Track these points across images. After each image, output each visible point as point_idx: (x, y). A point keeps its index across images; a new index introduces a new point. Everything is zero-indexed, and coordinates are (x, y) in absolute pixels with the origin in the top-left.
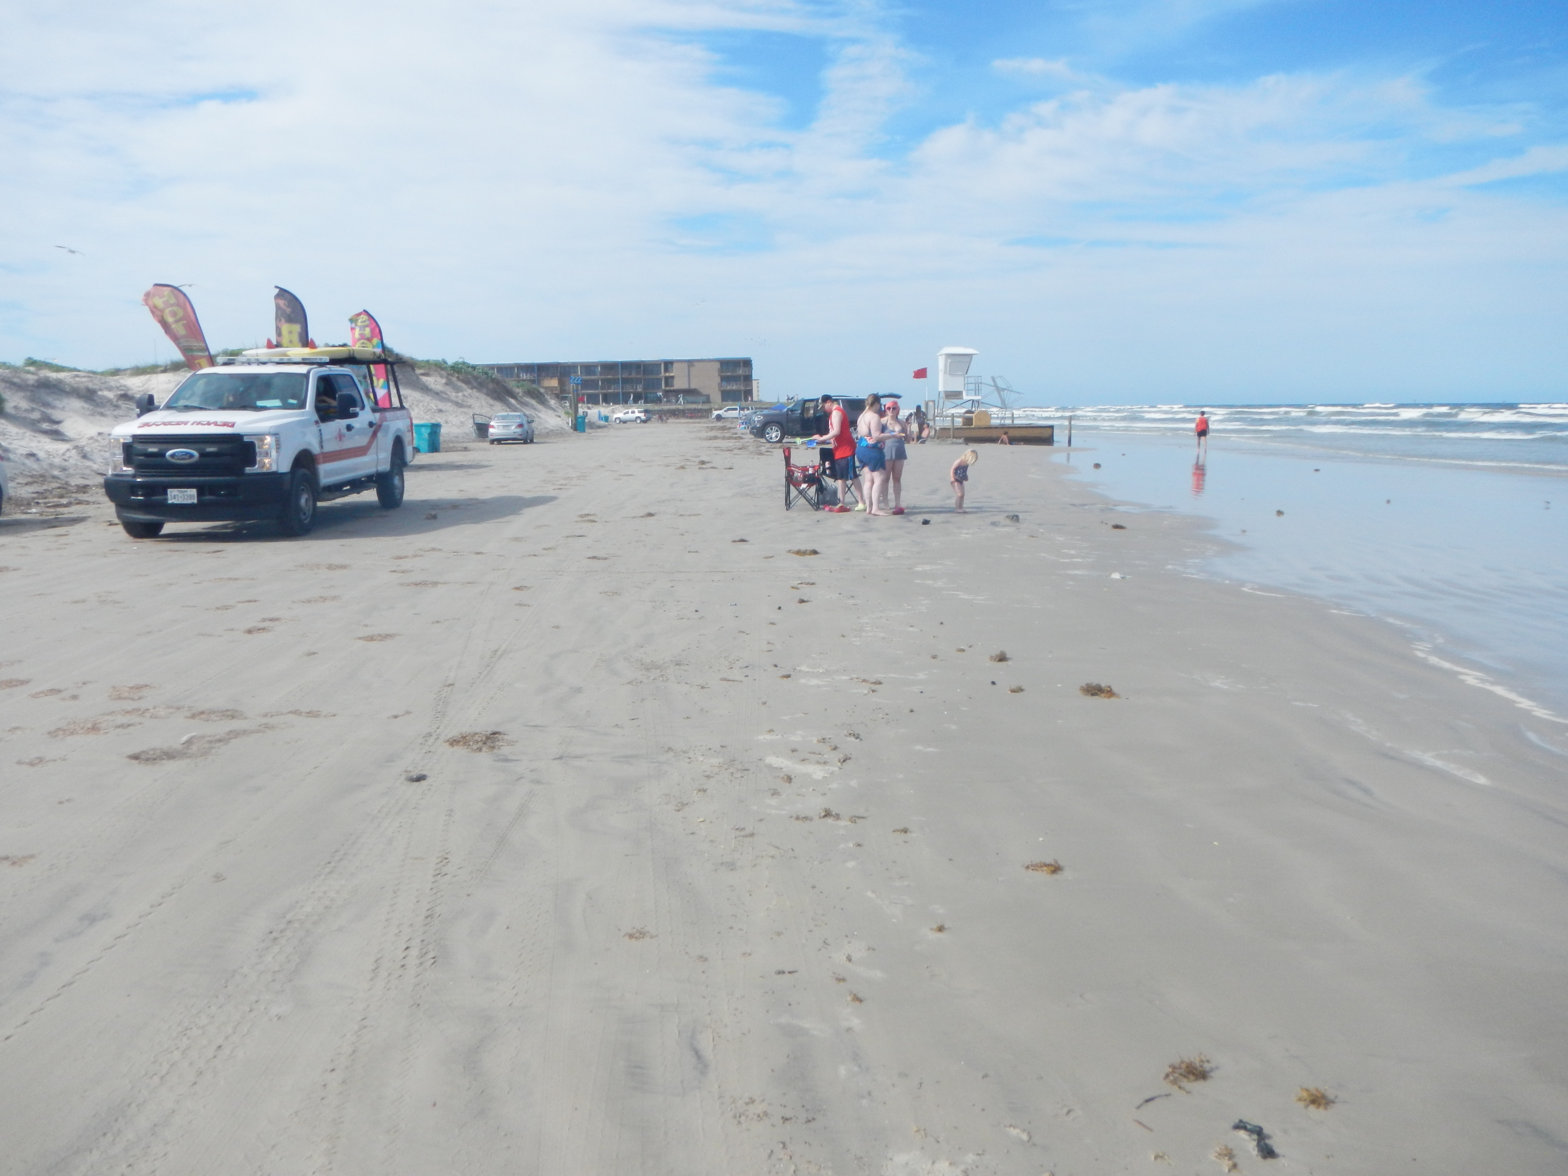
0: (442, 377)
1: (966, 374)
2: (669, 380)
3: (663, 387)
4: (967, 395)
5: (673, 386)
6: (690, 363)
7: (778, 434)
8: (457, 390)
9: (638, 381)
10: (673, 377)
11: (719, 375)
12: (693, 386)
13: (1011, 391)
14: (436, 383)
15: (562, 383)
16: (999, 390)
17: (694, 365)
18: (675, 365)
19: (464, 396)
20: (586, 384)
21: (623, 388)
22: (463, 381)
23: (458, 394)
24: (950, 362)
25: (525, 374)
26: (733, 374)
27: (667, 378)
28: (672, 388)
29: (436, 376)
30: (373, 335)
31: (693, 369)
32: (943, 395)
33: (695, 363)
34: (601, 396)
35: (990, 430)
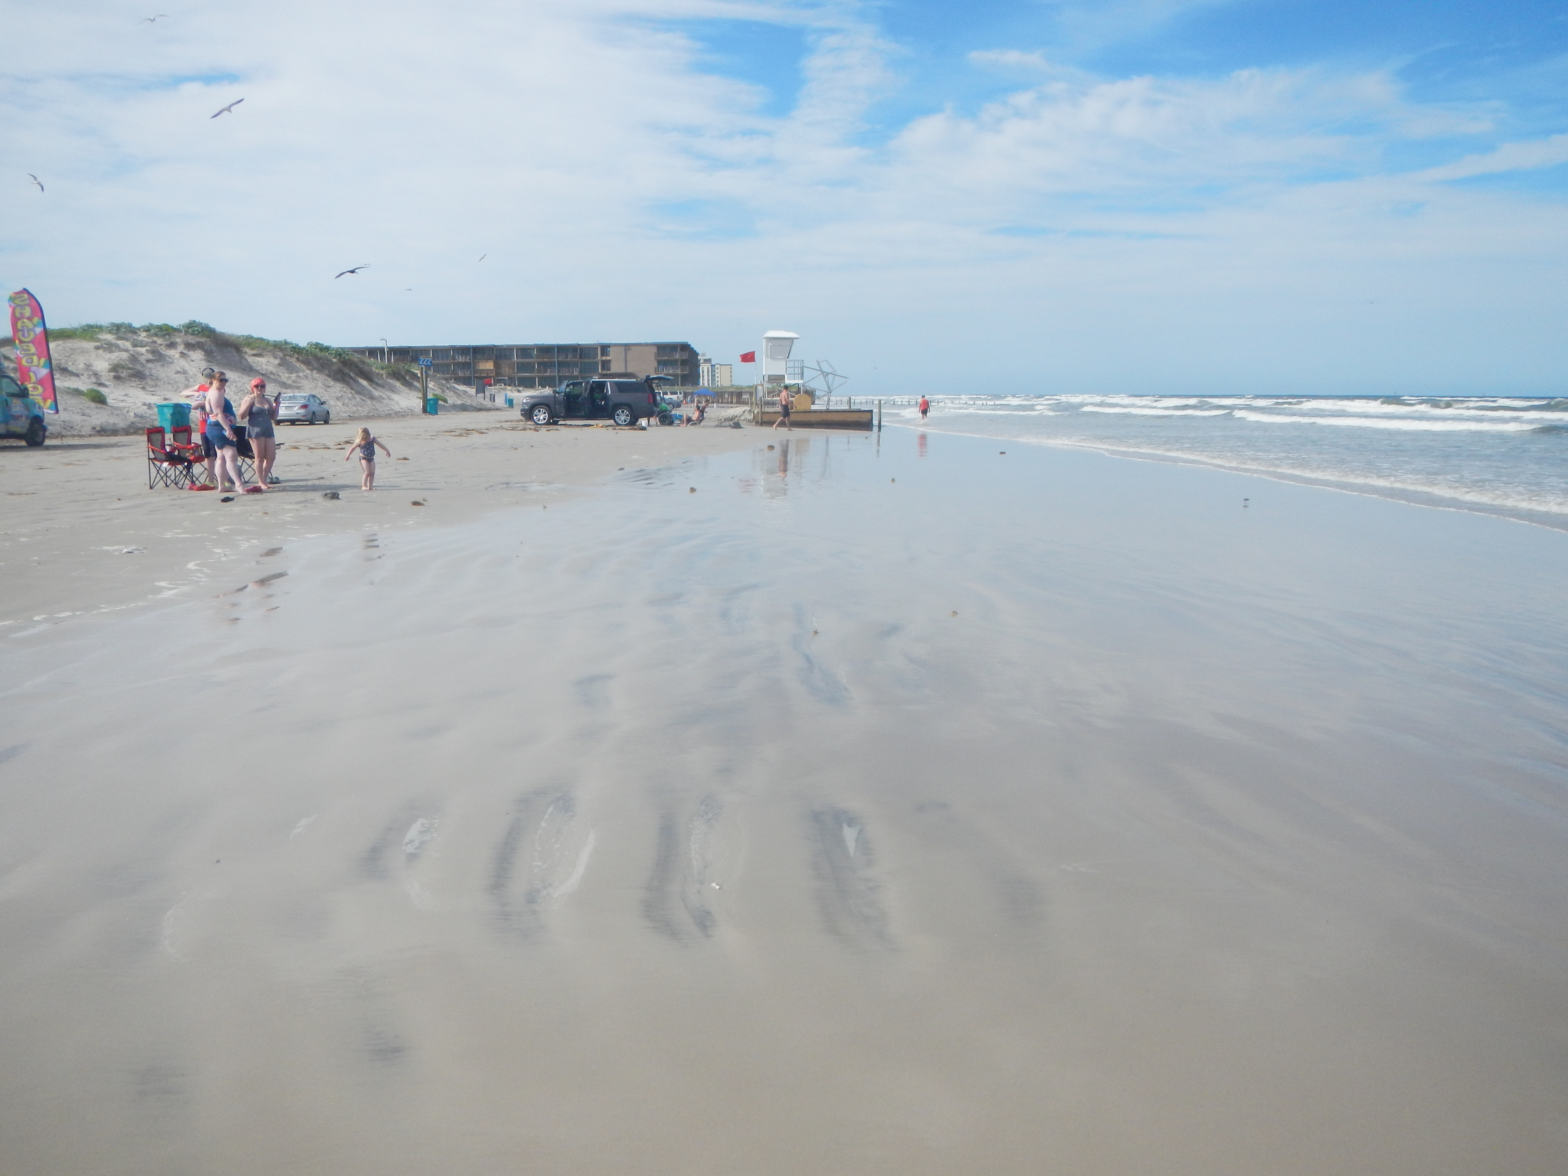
0: (275, 358)
1: (788, 358)
2: (606, 364)
3: (600, 371)
4: (788, 379)
5: (610, 370)
6: (627, 347)
7: (546, 416)
8: (291, 369)
9: (575, 365)
10: (609, 361)
11: (655, 359)
12: (629, 371)
13: (836, 375)
14: (268, 363)
15: (497, 366)
16: (826, 375)
17: (631, 349)
18: (611, 349)
19: (298, 376)
20: (522, 367)
21: (559, 371)
22: (304, 363)
23: (291, 375)
24: (771, 346)
25: (460, 357)
26: (670, 358)
27: (603, 362)
28: (608, 372)
29: (269, 357)
30: (34, 314)
31: (629, 353)
32: (766, 379)
33: (632, 348)
34: (537, 379)
35: (808, 414)
